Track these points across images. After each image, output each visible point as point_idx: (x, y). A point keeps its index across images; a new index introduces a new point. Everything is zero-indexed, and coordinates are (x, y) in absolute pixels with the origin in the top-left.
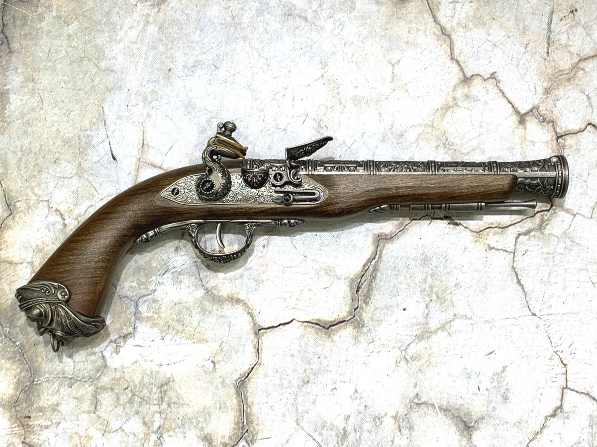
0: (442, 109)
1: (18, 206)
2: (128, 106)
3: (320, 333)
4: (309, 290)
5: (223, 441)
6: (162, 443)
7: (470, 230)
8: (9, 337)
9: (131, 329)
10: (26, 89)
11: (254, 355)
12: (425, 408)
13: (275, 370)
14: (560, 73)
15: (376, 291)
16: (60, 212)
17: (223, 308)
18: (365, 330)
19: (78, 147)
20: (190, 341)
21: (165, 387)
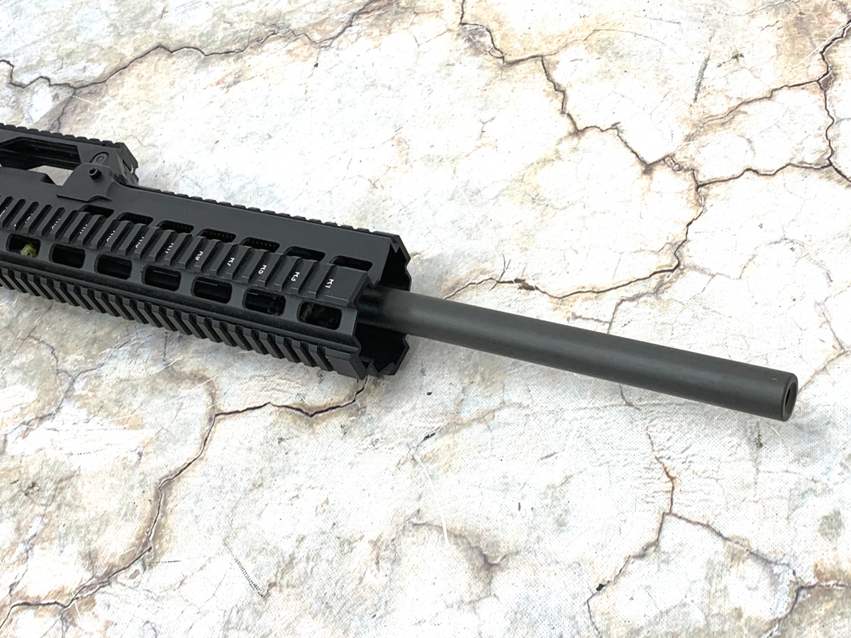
0: (538, 163)
5: (110, 561)
6: (28, 558)
7: (550, 295)
9: (53, 409)
11: (198, 446)
12: (426, 532)
13: (219, 468)
14: (711, 118)
17: (180, 387)
18: (364, 419)
20: (121, 426)
21: (64, 484)
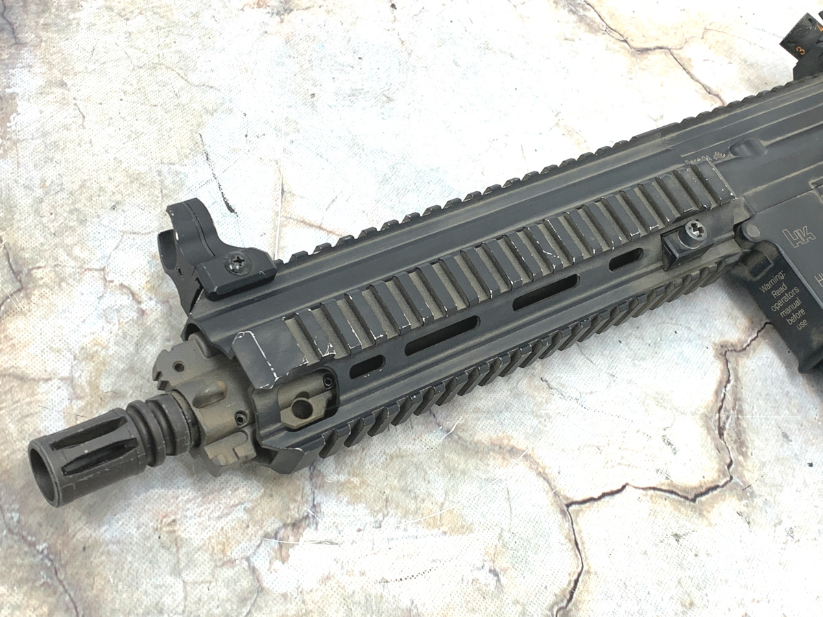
1: (38, 276)
2: (246, 136)
3: (683, 509)
4: (638, 431)
8: (18, 534)
10: (50, 97)
15: (751, 434)
16: (129, 289)
19: (158, 188)
